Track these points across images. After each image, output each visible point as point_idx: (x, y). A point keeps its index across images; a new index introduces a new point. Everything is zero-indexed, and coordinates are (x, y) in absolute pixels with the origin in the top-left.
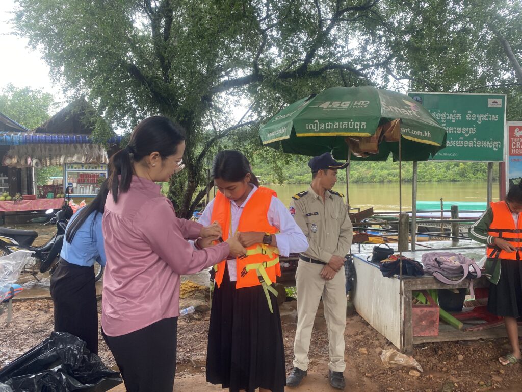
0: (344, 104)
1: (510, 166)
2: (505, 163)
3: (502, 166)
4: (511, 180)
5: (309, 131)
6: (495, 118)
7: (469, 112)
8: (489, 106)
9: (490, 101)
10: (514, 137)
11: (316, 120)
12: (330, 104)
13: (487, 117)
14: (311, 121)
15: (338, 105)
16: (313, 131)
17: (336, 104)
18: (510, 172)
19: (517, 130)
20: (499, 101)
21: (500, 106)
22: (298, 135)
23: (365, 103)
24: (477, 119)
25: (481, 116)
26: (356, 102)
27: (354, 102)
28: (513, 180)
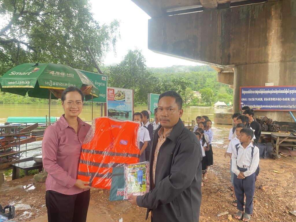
0: (62, 74)
1: (108, 105)
2: (106, 103)
3: (105, 104)
4: (108, 110)
5: (47, 85)
6: (104, 85)
7: (96, 81)
8: (102, 80)
9: (103, 77)
10: (109, 93)
11: (50, 80)
12: (55, 73)
13: (102, 84)
14: (48, 80)
15: (59, 74)
16: (49, 86)
17: (58, 73)
18: (108, 107)
19: (110, 90)
20: (105, 78)
21: (105, 80)
22: (40, 87)
23: (72, 75)
24: (98, 84)
25: (100, 83)
26: (67, 74)
27: (66, 74)
28: (109, 110)
